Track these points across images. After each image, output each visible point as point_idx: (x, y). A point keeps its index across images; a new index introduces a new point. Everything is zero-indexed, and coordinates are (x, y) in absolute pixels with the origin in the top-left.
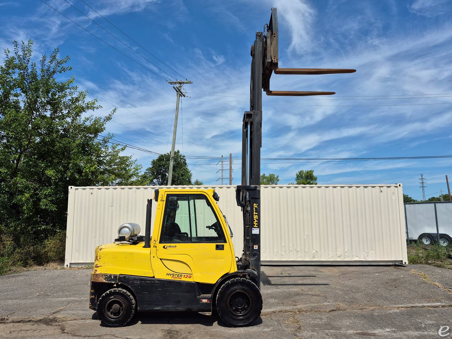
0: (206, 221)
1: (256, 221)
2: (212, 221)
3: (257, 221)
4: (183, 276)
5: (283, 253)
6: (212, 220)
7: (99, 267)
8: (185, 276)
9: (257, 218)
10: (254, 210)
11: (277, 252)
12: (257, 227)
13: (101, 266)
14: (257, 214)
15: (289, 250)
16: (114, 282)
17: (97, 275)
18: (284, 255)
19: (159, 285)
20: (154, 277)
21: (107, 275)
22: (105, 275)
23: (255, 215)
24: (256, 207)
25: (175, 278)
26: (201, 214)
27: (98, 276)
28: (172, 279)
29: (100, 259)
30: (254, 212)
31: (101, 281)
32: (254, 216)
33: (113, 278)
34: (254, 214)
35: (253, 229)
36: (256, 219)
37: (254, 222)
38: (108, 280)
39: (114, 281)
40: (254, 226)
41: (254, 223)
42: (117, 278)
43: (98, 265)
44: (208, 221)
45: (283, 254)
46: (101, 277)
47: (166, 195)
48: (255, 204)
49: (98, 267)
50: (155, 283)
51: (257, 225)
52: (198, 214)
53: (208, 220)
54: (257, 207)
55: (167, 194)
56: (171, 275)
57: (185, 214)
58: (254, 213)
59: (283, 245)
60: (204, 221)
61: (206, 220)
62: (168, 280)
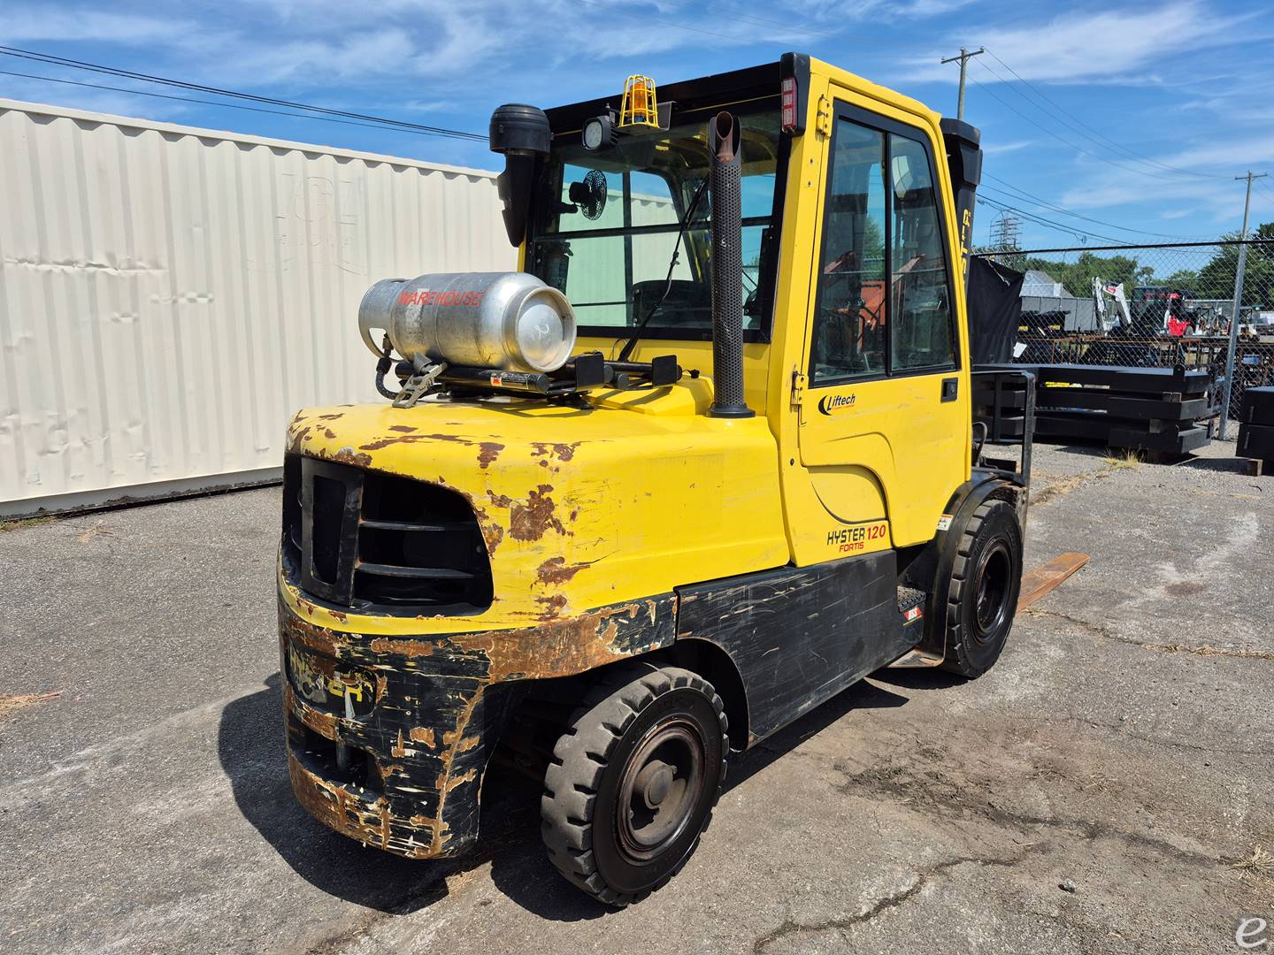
0: (182, 301)
2: (211, 301)
4: (866, 535)
6: (210, 296)
7: (576, 570)
8: (873, 532)
13: (585, 565)
14: (966, 251)
16: (658, 645)
17: (576, 627)
19: (809, 596)
20: (792, 564)
21: (625, 614)
22: (616, 616)
25: (850, 547)
26: (157, 266)
27: (584, 633)
28: (844, 554)
29: (573, 516)
31: (599, 661)
33: (653, 620)
38: (632, 646)
39: (658, 638)
42: (669, 615)
43: (567, 564)
44: (192, 300)
46: (600, 632)
48: (965, 212)
49: (568, 574)
50: (799, 593)
52: (144, 268)
53: (193, 295)
56: (837, 537)
57: (70, 263)
60: (175, 302)
61: (183, 296)
62: (835, 565)
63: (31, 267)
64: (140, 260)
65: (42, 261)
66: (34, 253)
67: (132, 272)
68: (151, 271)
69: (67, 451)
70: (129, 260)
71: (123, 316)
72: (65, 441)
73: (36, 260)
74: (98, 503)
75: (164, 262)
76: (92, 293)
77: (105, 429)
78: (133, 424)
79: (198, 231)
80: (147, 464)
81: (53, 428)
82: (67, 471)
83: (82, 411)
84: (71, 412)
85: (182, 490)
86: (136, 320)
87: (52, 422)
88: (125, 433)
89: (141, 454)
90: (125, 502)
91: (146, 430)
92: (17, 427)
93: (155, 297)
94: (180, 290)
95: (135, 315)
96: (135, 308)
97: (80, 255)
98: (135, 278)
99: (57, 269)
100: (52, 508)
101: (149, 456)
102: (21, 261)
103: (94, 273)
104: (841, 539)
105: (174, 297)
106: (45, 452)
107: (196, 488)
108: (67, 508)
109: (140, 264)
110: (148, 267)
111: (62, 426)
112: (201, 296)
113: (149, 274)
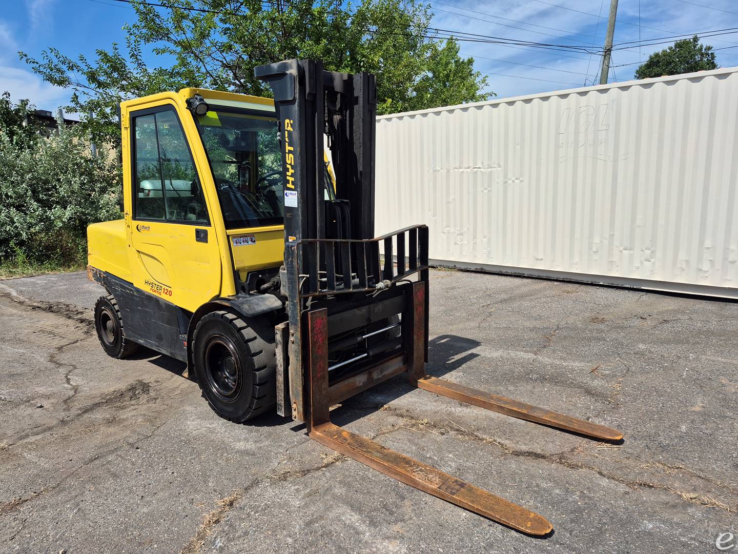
0: (510, 182)
1: (291, 171)
2: (521, 181)
3: (293, 171)
4: (163, 290)
5: (706, 266)
6: (521, 179)
8: (166, 291)
9: (293, 164)
10: (287, 139)
11: (687, 262)
12: (293, 187)
13: (90, 255)
14: (292, 149)
15: (725, 259)
18: (706, 272)
19: (137, 299)
20: (132, 284)
21: (93, 271)
23: (290, 152)
24: (290, 128)
25: (155, 291)
26: (500, 166)
28: (151, 292)
30: (287, 144)
32: (287, 154)
33: (98, 276)
34: (287, 151)
35: (286, 192)
36: (290, 164)
37: (288, 173)
38: (95, 280)
40: (288, 185)
41: (288, 178)
42: (101, 277)
43: (88, 252)
44: (513, 181)
45: (704, 269)
47: (128, 116)
48: (287, 121)
50: (134, 295)
51: (293, 183)
52: (495, 167)
53: (514, 179)
54: (292, 130)
55: (130, 112)
56: (150, 284)
57: (468, 168)
58: (288, 148)
59: (708, 243)
60: (505, 182)
61: (510, 179)
62: (146, 294)
63: (456, 170)
64: (494, 164)
65: (460, 168)
66: (457, 165)
67: (490, 170)
68: (498, 169)
69: (462, 245)
70: (488, 164)
71: (485, 189)
72: (462, 240)
73: (458, 167)
74: (473, 268)
75: (502, 164)
76: (475, 179)
77: (475, 237)
78: (484, 237)
79: (518, 147)
80: (488, 256)
81: (458, 235)
82: (461, 253)
83: (468, 229)
84: (465, 229)
85: (504, 271)
86: (489, 191)
87: (458, 232)
88: (482, 241)
89: (485, 251)
90: (482, 271)
91: (489, 240)
92: (449, 233)
93: (498, 180)
94: (510, 175)
95: (489, 189)
96: (490, 186)
97: (471, 164)
98: (491, 173)
99: (465, 170)
100: (458, 266)
101: (489, 252)
102: (455, 168)
103: (477, 171)
104: (151, 285)
105: (506, 180)
106: (456, 244)
107: (510, 272)
108: (463, 267)
109: (494, 166)
110: (496, 166)
111: (461, 234)
112: (517, 179)
113: (497, 170)
